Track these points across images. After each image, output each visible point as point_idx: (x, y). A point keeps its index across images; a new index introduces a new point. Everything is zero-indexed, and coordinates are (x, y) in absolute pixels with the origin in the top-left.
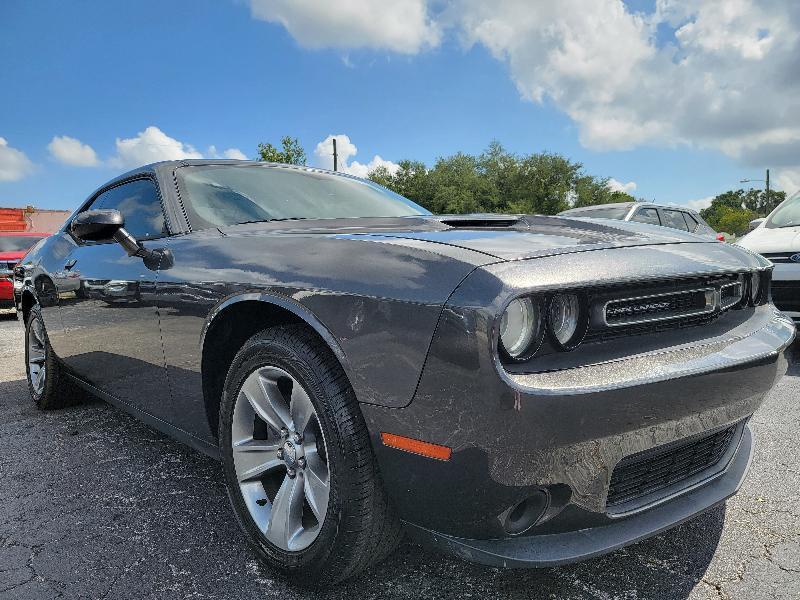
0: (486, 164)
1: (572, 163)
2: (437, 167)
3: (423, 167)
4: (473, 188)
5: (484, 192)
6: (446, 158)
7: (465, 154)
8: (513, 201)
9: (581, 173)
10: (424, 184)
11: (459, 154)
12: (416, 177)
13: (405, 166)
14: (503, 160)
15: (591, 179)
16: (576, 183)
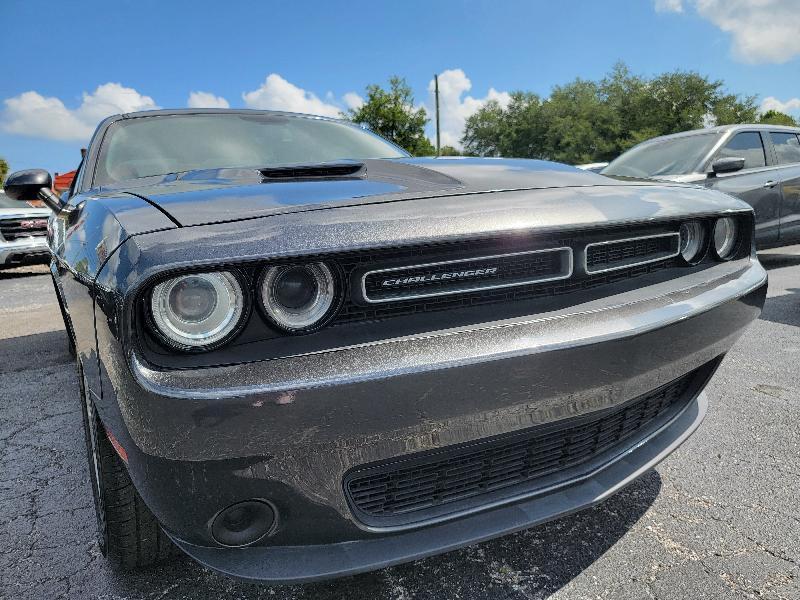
0: (608, 89)
1: (711, 82)
2: (553, 96)
3: (537, 98)
4: (592, 119)
5: (604, 121)
6: (562, 86)
7: (584, 79)
8: (638, 131)
9: (721, 93)
10: (538, 116)
11: (578, 79)
12: (528, 109)
13: (518, 97)
14: (628, 83)
15: (733, 98)
16: (713, 103)
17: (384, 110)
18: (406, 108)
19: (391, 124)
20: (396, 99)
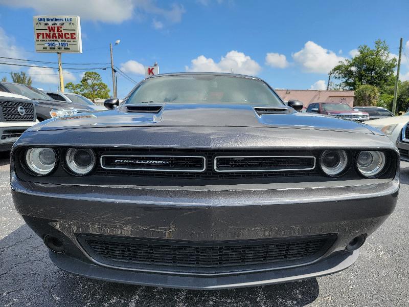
17: (369, 59)
18: (383, 58)
19: (371, 67)
20: (378, 52)
